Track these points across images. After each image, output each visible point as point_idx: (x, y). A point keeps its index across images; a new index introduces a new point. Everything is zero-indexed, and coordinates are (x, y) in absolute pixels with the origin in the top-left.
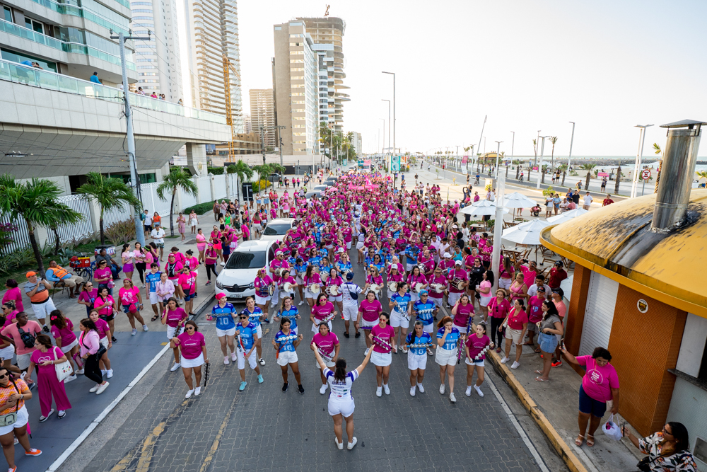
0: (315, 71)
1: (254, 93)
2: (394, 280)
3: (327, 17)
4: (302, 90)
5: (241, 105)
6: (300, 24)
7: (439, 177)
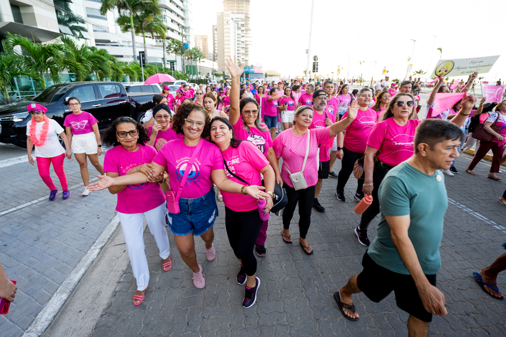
0: (235, 32)
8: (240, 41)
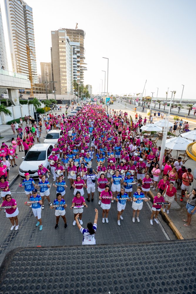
0: (71, 55)
1: (42, 64)
2: (111, 169)
3: (77, 29)
4: (65, 64)
5: (36, 70)
6: (64, 31)
7: (127, 107)
8: (76, 70)
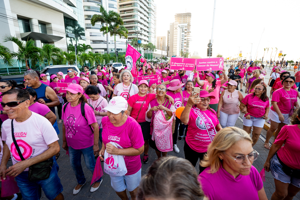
0: (180, 34)
8: (183, 39)
